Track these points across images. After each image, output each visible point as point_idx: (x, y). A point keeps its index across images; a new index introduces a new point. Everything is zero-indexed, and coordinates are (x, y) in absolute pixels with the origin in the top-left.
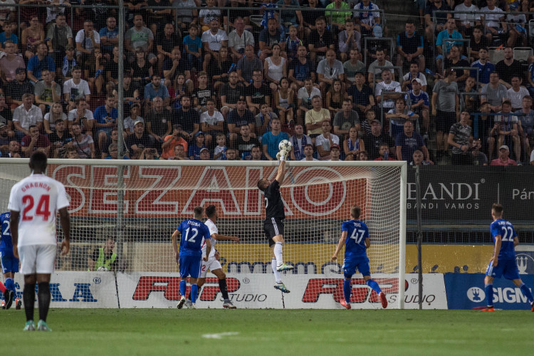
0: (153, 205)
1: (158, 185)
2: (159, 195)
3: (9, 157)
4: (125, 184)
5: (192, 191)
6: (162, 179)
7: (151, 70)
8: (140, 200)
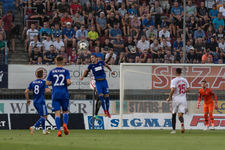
0: (198, 84)
1: (201, 75)
2: (201, 79)
3: (135, 63)
4: (186, 75)
5: (216, 77)
6: (203, 72)
7: (197, 25)
8: (193, 82)
